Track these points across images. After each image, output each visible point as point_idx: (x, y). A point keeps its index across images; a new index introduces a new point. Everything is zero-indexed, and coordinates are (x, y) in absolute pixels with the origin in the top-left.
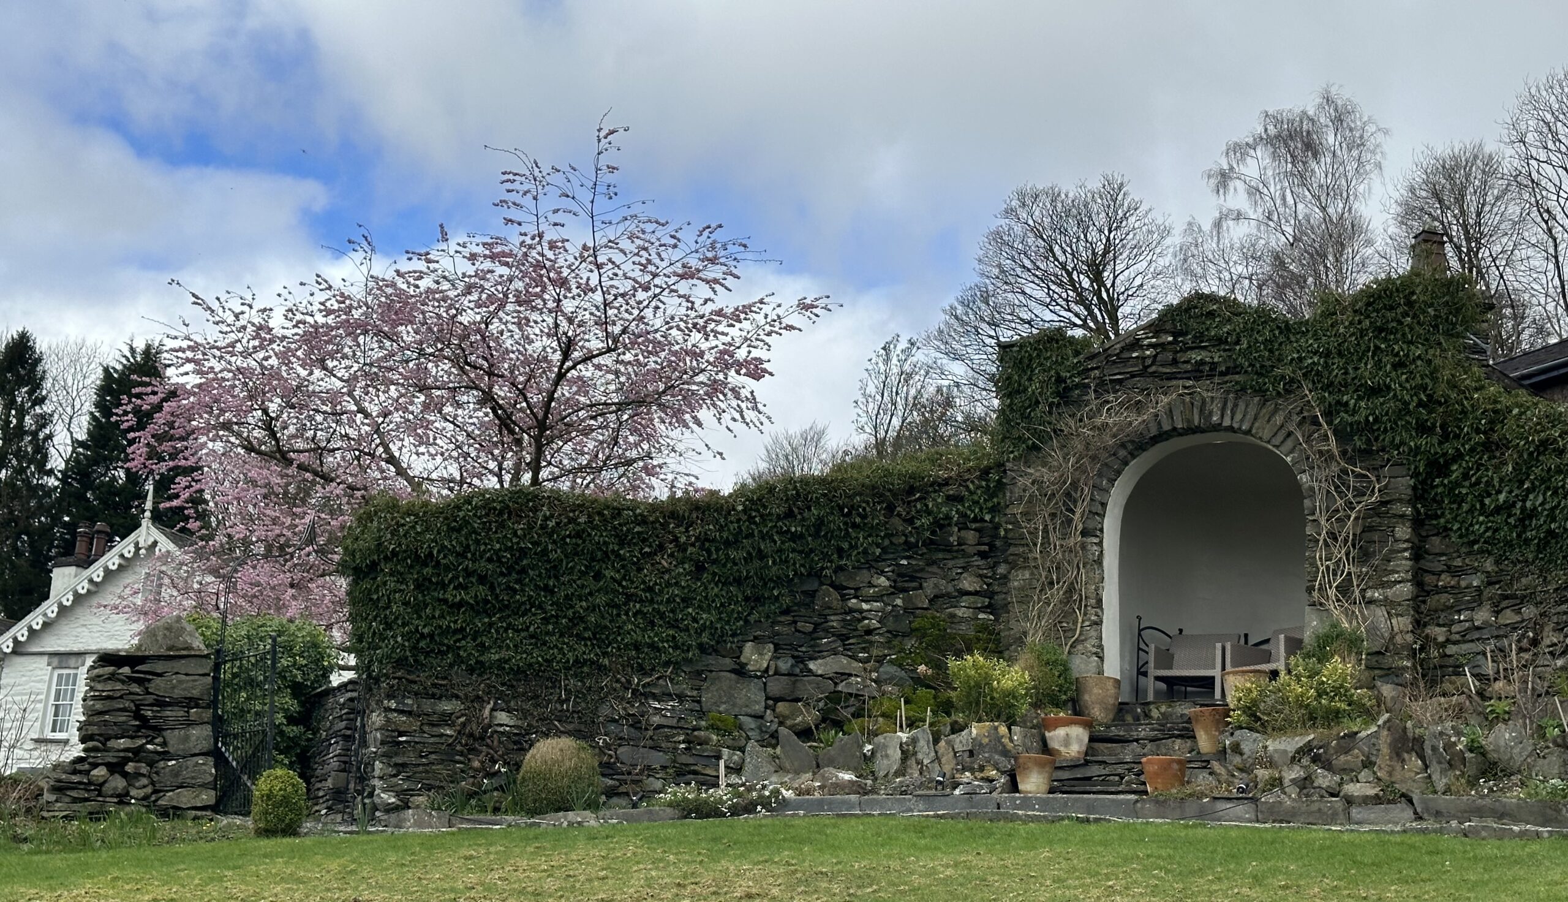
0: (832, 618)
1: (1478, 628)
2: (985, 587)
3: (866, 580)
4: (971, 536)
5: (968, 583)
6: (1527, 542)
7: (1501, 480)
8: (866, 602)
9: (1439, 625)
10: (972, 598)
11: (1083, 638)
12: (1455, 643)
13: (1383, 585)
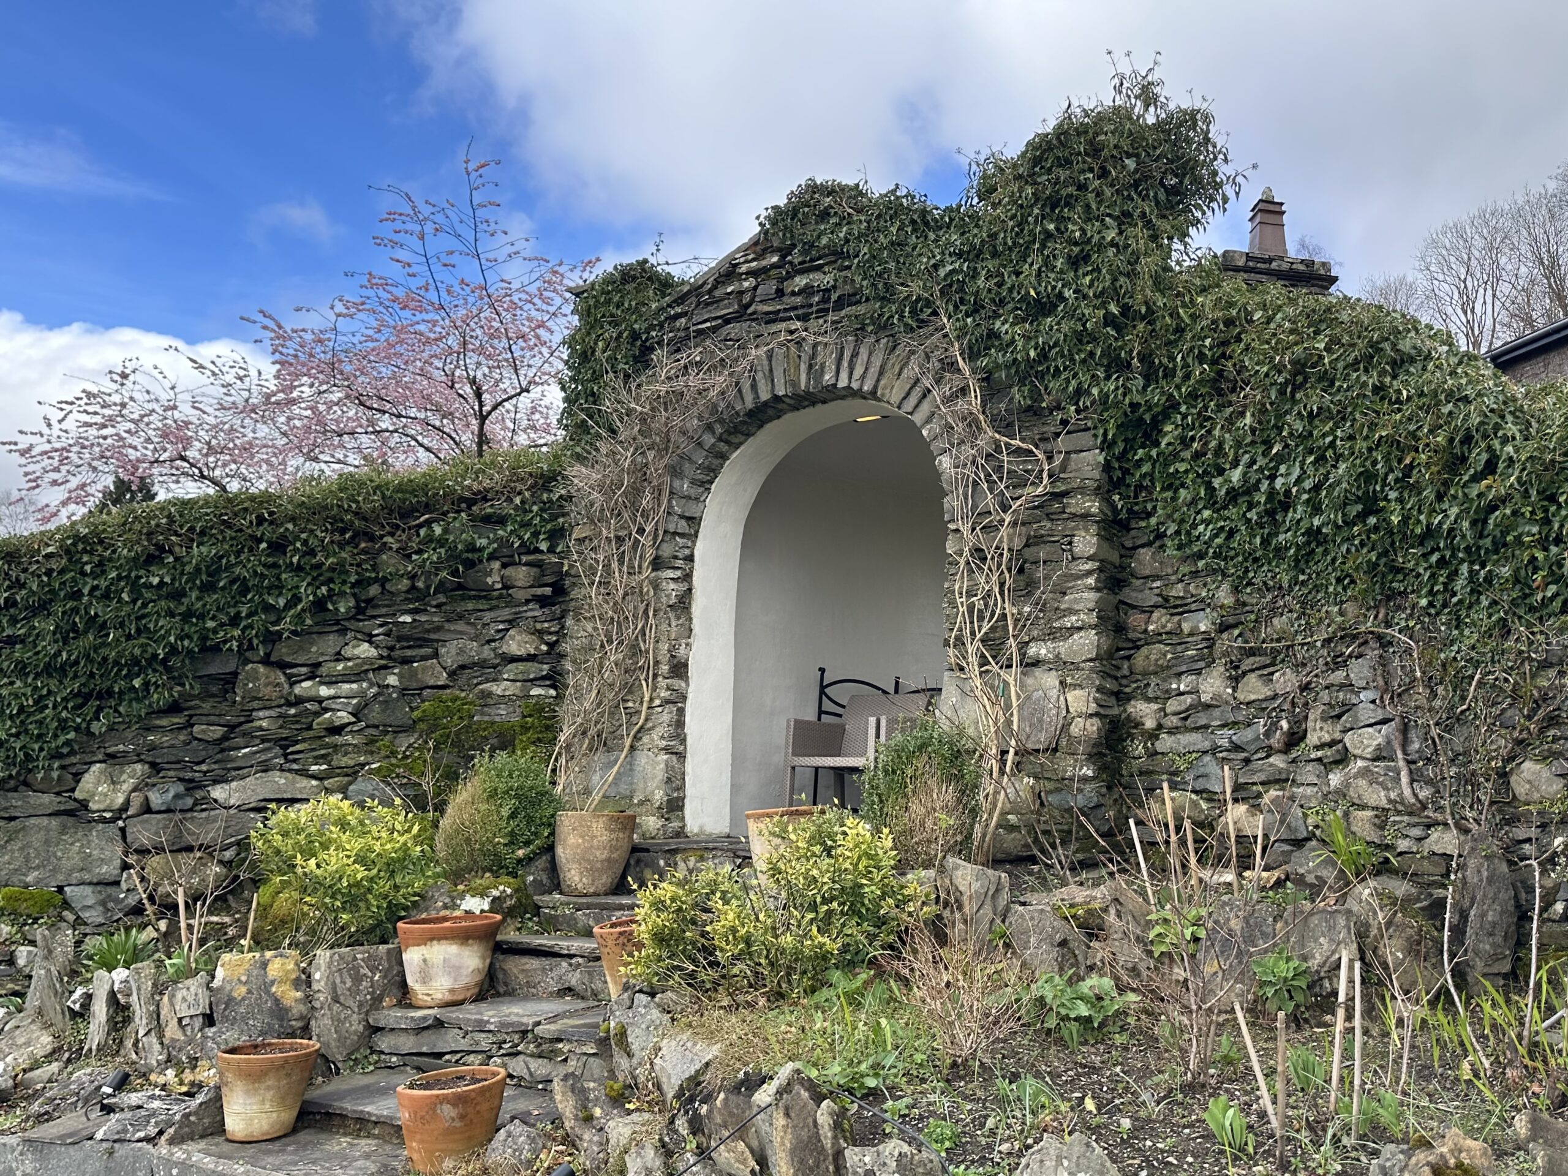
0: (261, 714)
1: (1208, 706)
2: (544, 648)
3: (332, 651)
4: (521, 575)
5: (517, 643)
6: (1280, 551)
7: (1238, 444)
8: (329, 684)
9: (1149, 700)
10: (521, 666)
11: (650, 725)
12: (1173, 731)
13: (1053, 635)
